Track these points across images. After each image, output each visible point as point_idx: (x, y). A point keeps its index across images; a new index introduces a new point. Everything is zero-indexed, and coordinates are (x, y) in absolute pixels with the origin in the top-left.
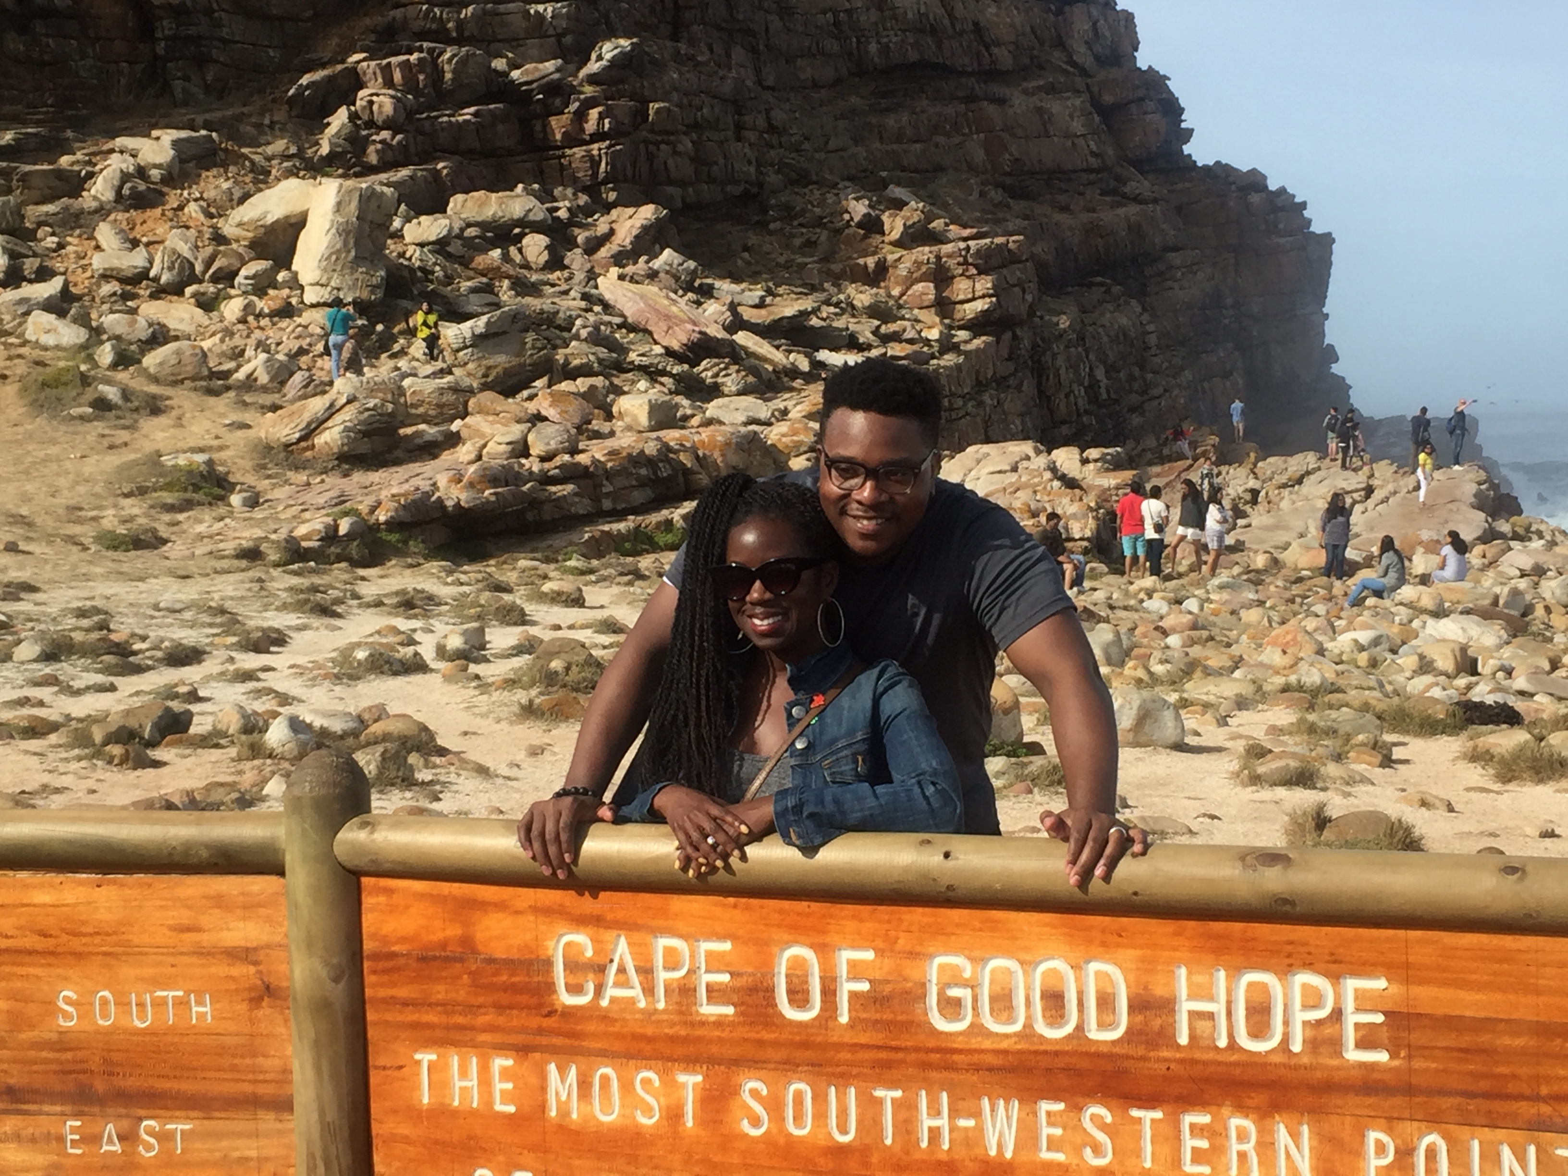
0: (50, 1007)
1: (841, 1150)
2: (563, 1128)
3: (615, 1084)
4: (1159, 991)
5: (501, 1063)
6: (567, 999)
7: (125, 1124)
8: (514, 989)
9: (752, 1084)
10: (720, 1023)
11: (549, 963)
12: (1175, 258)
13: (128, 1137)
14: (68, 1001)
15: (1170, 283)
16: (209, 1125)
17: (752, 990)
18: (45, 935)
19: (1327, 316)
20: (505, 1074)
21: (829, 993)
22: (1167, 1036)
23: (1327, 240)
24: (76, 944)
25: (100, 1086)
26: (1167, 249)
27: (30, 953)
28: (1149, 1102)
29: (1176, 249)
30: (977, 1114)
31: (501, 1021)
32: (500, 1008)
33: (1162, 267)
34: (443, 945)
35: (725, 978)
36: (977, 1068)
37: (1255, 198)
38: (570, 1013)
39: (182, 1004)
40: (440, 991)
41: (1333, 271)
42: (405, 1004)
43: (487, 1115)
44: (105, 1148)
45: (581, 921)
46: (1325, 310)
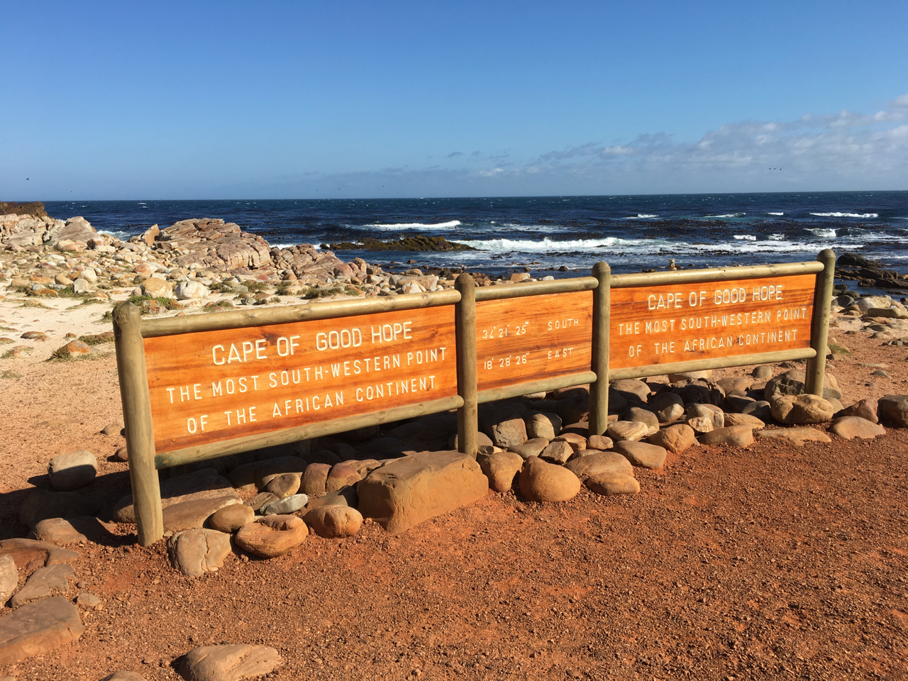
0: (547, 326)
1: (699, 329)
2: (648, 335)
3: (659, 324)
4: (751, 292)
5: (637, 323)
6: (651, 309)
7: (560, 350)
8: (641, 308)
9: (683, 320)
10: (679, 309)
11: (648, 302)
13: (561, 353)
14: (550, 324)
16: (577, 347)
17: (685, 302)
18: (546, 309)
20: (638, 326)
21: (699, 300)
22: (751, 299)
24: (553, 311)
25: (556, 342)
27: (544, 314)
28: (747, 312)
30: (721, 319)
31: (638, 315)
32: (637, 312)
34: (627, 301)
35: (680, 300)
36: (722, 310)
38: (651, 311)
39: (573, 321)
40: (626, 311)
42: (618, 314)
43: (634, 335)
44: (556, 356)
45: (654, 292)
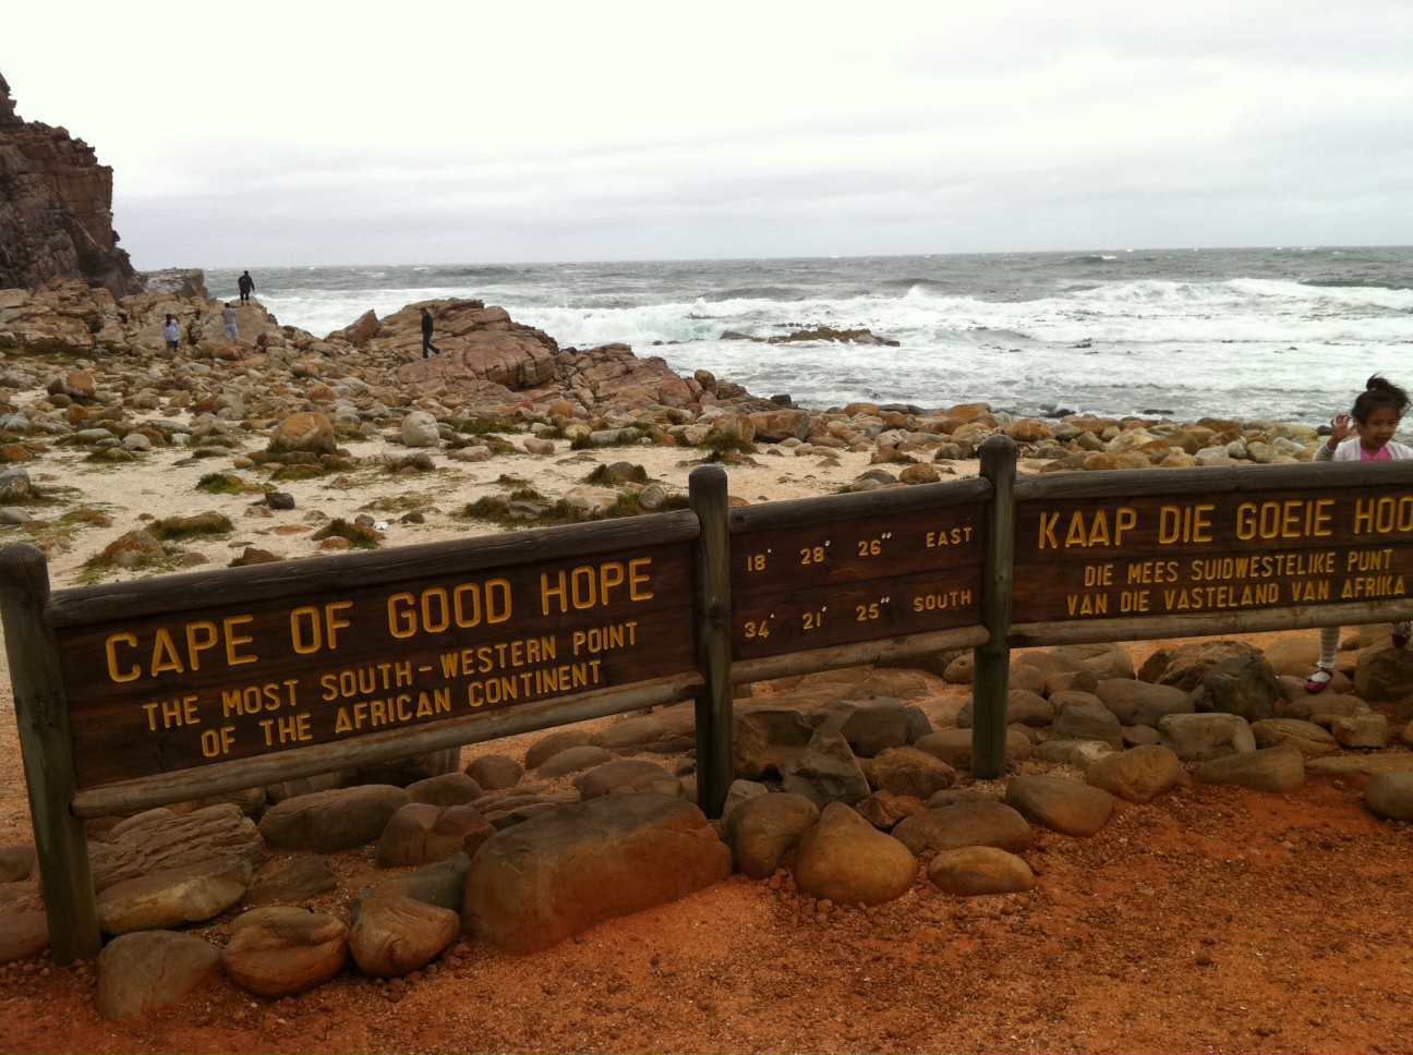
12: (25, 178)
15: (23, 194)
19: (112, 214)
23: (108, 170)
26: (20, 173)
29: (24, 173)
33: (18, 183)
37: (63, 144)
41: (114, 188)
46: (111, 211)
